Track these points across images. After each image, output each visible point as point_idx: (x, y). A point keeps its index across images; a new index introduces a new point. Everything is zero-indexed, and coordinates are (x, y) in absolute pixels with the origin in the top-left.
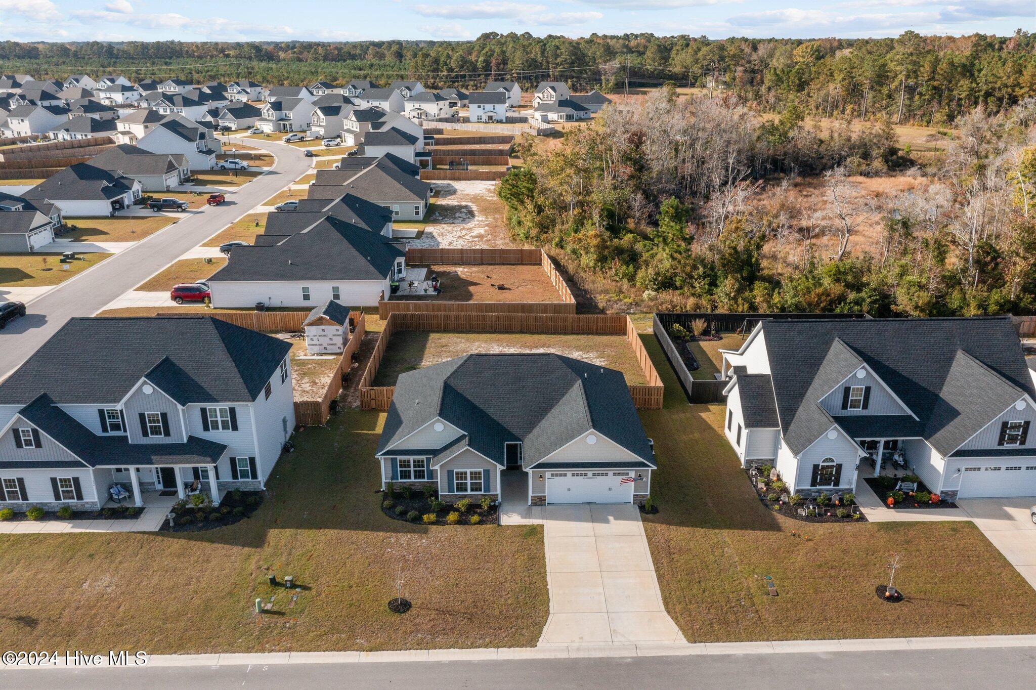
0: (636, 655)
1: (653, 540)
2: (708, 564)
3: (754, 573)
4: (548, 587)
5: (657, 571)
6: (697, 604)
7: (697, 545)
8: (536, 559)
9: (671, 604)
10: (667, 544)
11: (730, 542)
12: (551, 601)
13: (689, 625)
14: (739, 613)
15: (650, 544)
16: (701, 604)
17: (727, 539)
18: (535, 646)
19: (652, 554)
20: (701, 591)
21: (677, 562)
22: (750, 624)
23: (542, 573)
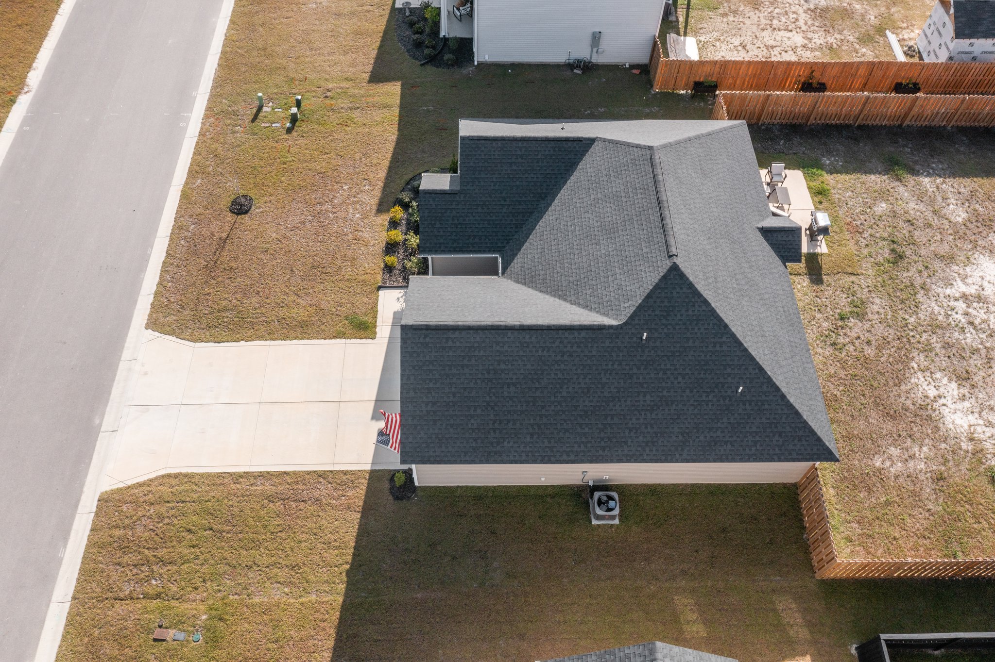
0: (102, 430)
1: (321, 480)
2: (252, 552)
3: (210, 619)
4: (243, 343)
5: (247, 475)
6: (166, 515)
7: (304, 544)
8: (299, 330)
9: (174, 482)
10: (310, 499)
11: (302, 600)
12: (217, 344)
13: (130, 499)
14: (135, 571)
15: (309, 473)
16: (166, 521)
17: (313, 597)
18: (147, 327)
19: (285, 473)
20: (188, 527)
21: (263, 507)
22: (111, 581)
23: (271, 336)
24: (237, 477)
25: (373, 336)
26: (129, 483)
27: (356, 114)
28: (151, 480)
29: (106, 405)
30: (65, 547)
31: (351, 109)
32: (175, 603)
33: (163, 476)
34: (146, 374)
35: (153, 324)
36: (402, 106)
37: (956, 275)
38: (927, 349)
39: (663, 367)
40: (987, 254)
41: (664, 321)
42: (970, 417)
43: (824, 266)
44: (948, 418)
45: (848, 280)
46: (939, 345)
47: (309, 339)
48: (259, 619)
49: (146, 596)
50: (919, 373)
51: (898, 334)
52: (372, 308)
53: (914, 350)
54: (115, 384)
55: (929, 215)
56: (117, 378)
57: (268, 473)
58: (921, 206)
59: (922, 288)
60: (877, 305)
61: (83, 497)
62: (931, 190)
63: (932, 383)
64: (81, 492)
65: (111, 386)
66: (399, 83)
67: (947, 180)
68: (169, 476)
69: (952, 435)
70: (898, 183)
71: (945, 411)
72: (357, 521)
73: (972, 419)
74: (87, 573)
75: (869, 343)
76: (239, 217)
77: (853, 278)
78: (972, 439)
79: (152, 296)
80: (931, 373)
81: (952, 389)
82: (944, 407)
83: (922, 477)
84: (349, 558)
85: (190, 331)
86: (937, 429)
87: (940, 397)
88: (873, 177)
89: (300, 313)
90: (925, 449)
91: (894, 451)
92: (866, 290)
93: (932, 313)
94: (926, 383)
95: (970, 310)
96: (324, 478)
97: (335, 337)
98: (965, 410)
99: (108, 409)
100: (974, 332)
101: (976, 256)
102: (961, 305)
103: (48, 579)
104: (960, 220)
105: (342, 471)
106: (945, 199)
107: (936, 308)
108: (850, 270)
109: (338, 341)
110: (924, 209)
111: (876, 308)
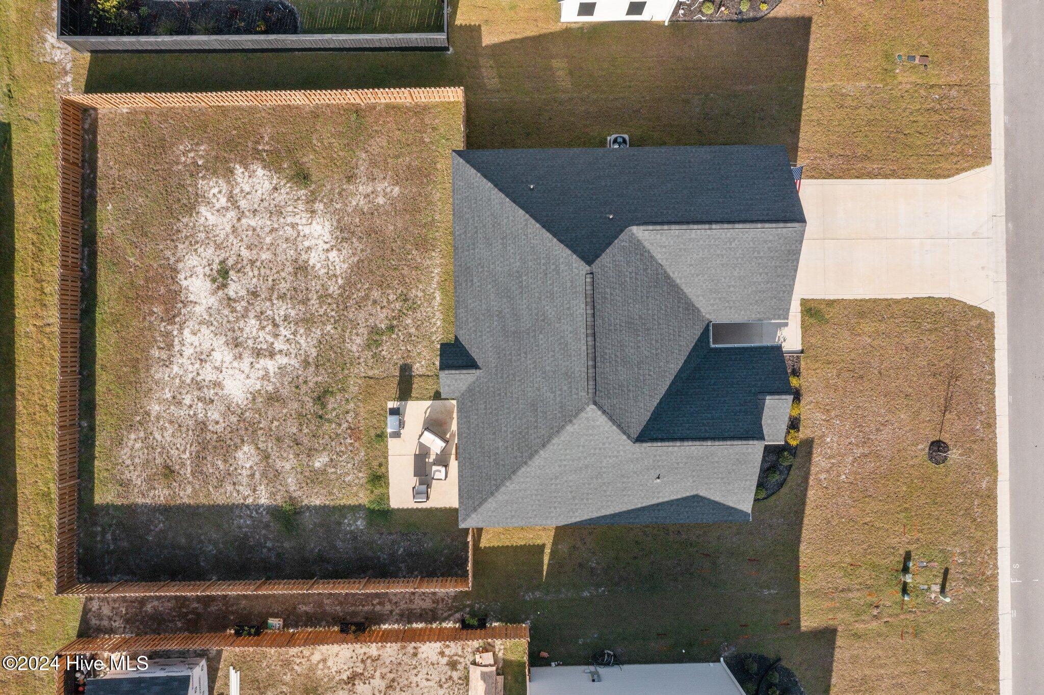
0: (1004, 219)
1: (830, 172)
2: (872, 118)
3: (893, 70)
4: (911, 297)
5: (886, 177)
6: (940, 145)
7: (837, 123)
8: (865, 309)
9: (939, 172)
10: (837, 157)
11: (832, 84)
12: (932, 295)
13: (969, 158)
14: (952, 105)
15: (840, 178)
16: (939, 141)
17: (825, 86)
18: (993, 314)
19: (858, 177)
20: (921, 136)
21: (870, 151)
22: (967, 97)
23: (889, 303)
24: (893, 175)
25: (804, 302)
26: (972, 172)
27: (843, 583)
28: (958, 173)
29: (1007, 240)
30: (1005, 124)
31: (849, 590)
32: (919, 81)
33: (949, 176)
34: (983, 268)
35: (988, 317)
36: (796, 595)
37: (272, 380)
38: (323, 298)
39: (594, 202)
40: (233, 405)
41: (595, 229)
42: (307, 231)
43: (395, 386)
44: (327, 230)
45: (376, 372)
46: (312, 302)
47: (856, 300)
48: (860, 70)
49: (940, 86)
50: (338, 273)
51: (346, 313)
52: (806, 331)
53: (336, 296)
54: (1005, 260)
55: (274, 454)
56: (1005, 265)
57: (871, 178)
58: (279, 464)
59: (309, 363)
60: (355, 344)
61: (1003, 162)
62: (263, 487)
63: (330, 263)
64: (1006, 166)
65: (1008, 257)
66: (803, 629)
67: (242, 501)
68: (945, 177)
69: (328, 215)
70: (295, 495)
71: (327, 237)
72: (801, 140)
73: (307, 230)
74: (984, 103)
75: (375, 302)
76: (938, 438)
77: (370, 373)
78: (313, 212)
79: (996, 347)
80: (328, 273)
81: (314, 259)
82: (326, 241)
83: (364, 179)
84: (803, 113)
85: (957, 310)
86: (339, 221)
87: (328, 250)
88: (318, 502)
89: (867, 326)
90: (354, 203)
91: (381, 200)
92: (362, 360)
93: (307, 337)
94: (335, 264)
95: (271, 340)
96: (828, 173)
97: (834, 301)
98: (310, 238)
99: (1005, 237)
100: (277, 317)
101: (245, 403)
102: (279, 345)
103: (1011, 101)
104: (246, 448)
105: (816, 178)
106: (252, 476)
107: (302, 341)
108: (372, 382)
109: (832, 298)
110: (277, 460)
111: (358, 340)
